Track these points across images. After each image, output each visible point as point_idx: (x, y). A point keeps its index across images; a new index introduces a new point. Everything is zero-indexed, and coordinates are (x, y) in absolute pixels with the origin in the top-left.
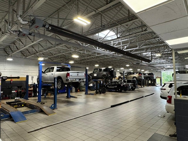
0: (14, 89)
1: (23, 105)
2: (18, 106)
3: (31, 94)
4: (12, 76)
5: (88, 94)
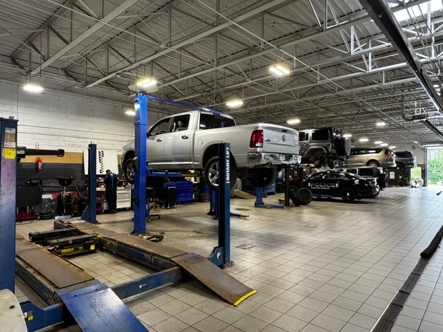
0: (48, 189)
1: (92, 247)
2: (75, 250)
3: (99, 205)
4: (40, 148)
5: (265, 207)
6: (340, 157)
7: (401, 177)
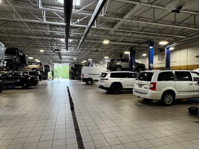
6: (23, 65)
7: (44, 76)
